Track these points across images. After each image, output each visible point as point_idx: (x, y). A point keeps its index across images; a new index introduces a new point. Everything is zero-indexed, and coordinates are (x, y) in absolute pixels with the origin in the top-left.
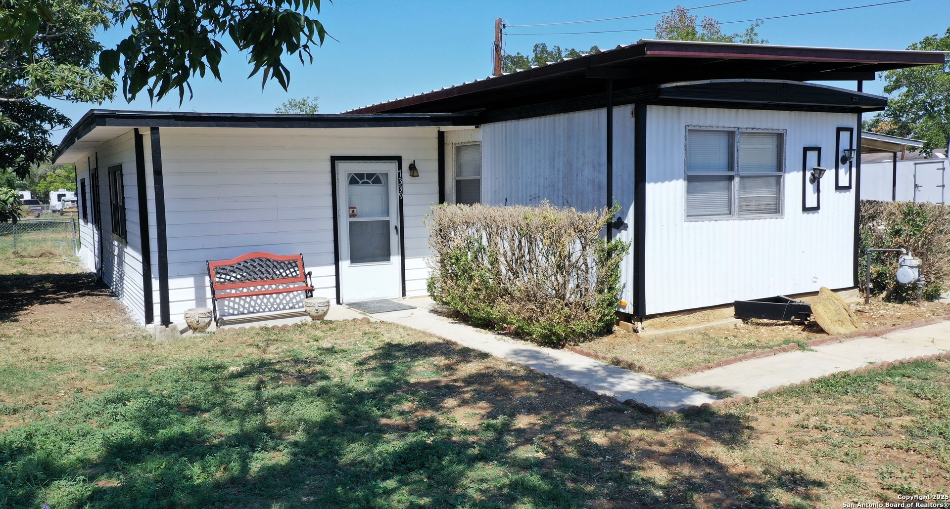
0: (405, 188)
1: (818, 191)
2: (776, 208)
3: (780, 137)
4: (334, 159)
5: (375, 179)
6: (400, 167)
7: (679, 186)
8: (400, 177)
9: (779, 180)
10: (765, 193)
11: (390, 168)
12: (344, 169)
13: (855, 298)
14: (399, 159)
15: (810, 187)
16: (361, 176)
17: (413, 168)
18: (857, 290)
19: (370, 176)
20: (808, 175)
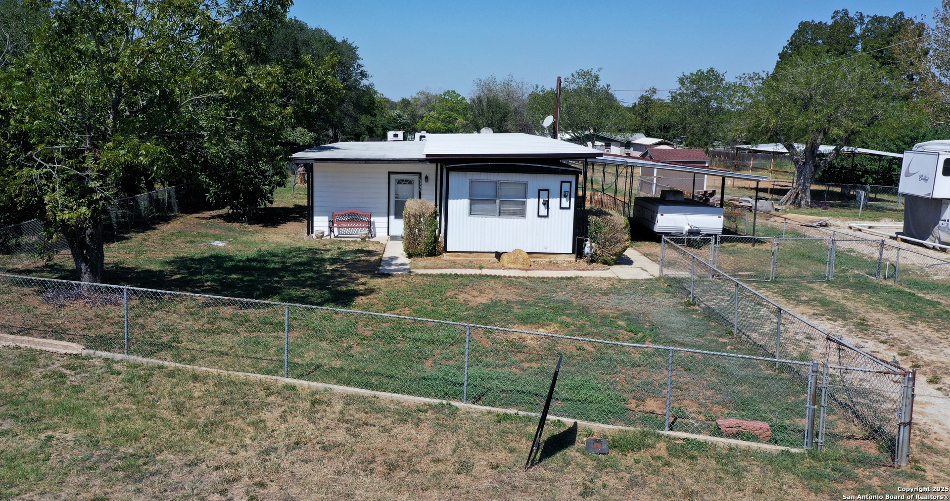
0: (423, 187)
1: (548, 208)
2: (522, 214)
3: (526, 184)
4: (389, 173)
5: (410, 182)
6: (420, 177)
7: (466, 202)
8: (420, 182)
9: (524, 203)
10: (519, 208)
11: (416, 178)
12: (394, 177)
13: (573, 258)
14: (420, 174)
15: (542, 207)
16: (403, 181)
17: (427, 178)
18: (574, 256)
19: (407, 181)
20: (541, 201)
